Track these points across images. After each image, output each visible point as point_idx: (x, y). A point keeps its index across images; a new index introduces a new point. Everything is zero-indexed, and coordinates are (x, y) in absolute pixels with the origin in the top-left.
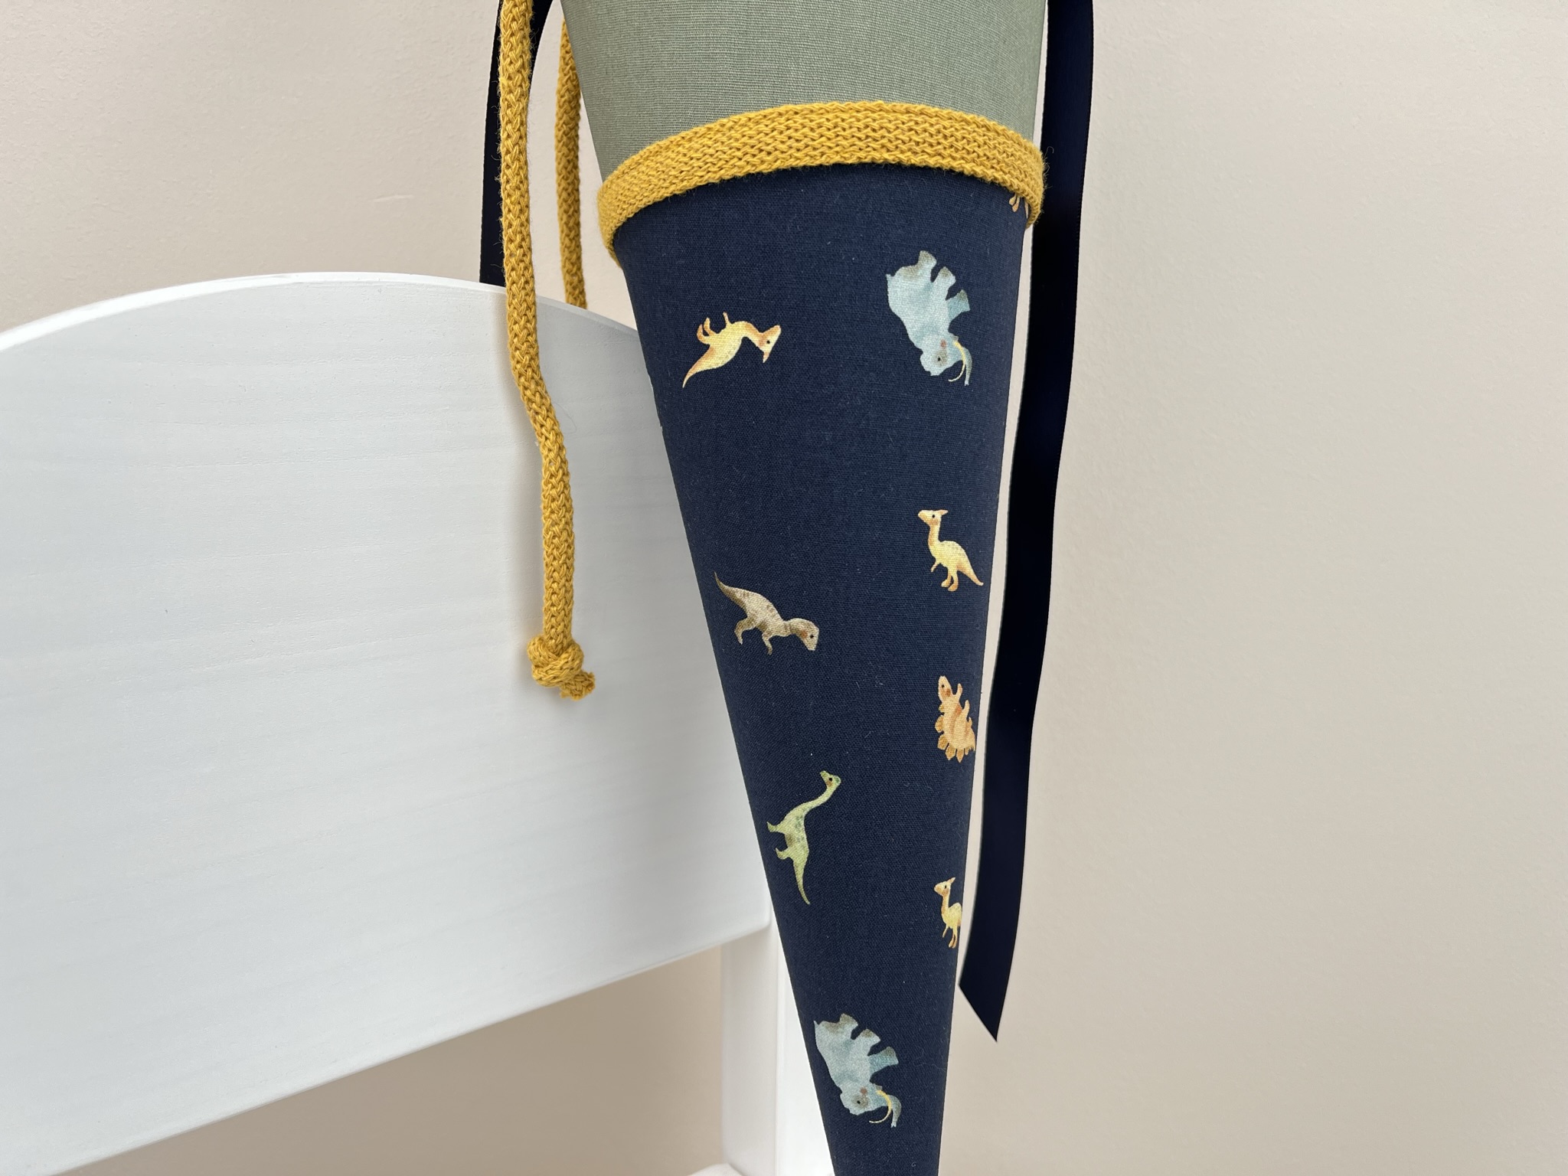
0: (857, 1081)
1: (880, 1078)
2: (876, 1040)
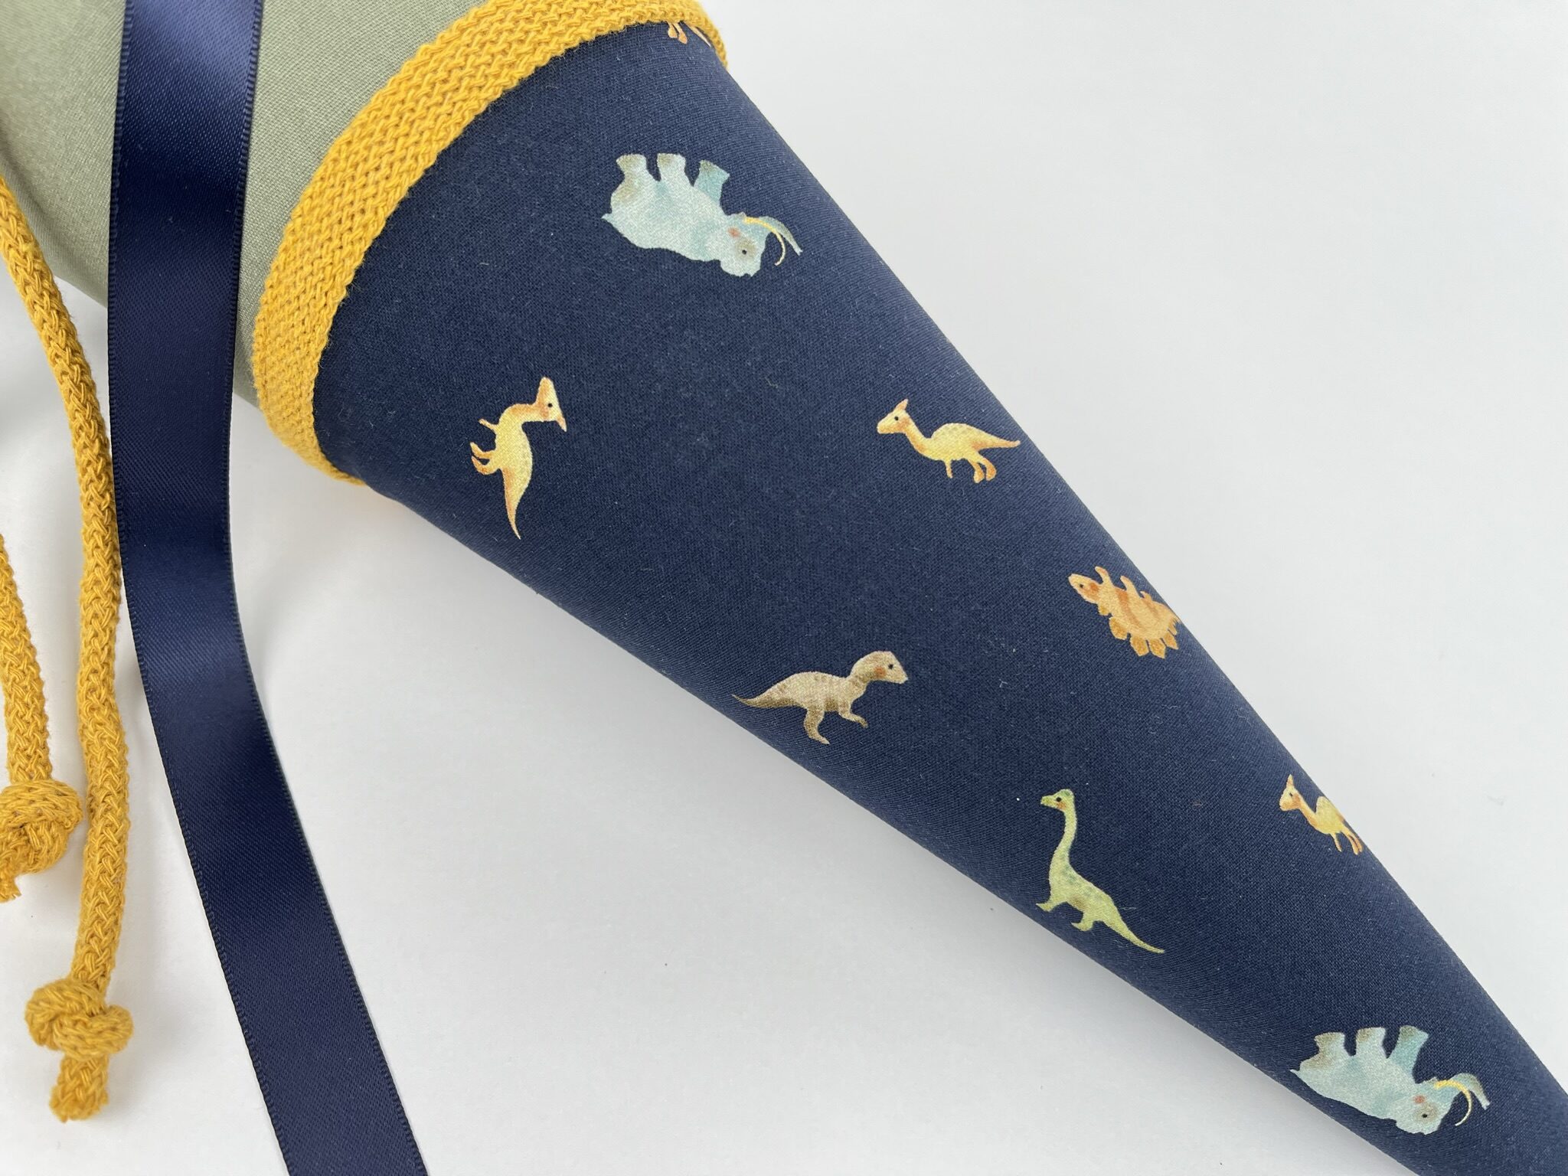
0: (1401, 1095)
1: (1422, 1072)
2: (1380, 1033)
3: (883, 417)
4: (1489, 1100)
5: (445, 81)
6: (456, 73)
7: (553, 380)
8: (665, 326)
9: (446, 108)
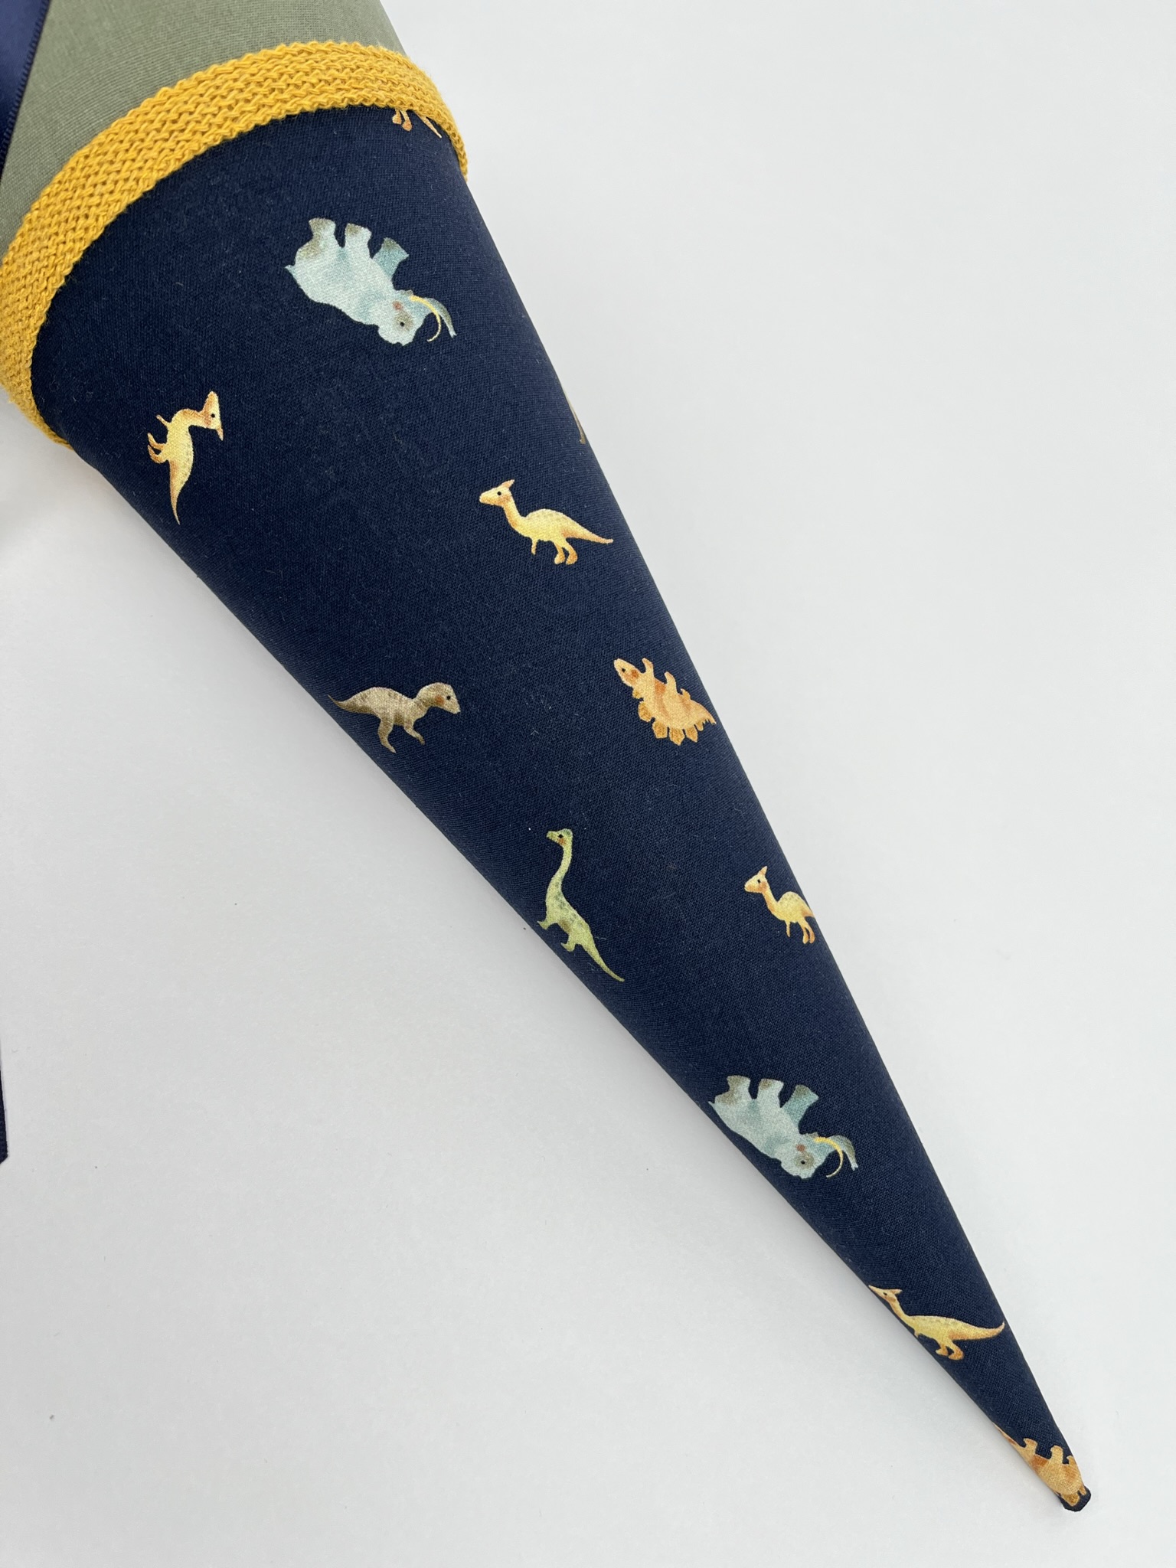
0: (787, 1141)
1: (809, 1124)
2: (778, 1086)
3: (487, 489)
4: (858, 1163)
5: (174, 122)
6: (185, 117)
7: (219, 395)
8: (318, 371)
9: (170, 144)
